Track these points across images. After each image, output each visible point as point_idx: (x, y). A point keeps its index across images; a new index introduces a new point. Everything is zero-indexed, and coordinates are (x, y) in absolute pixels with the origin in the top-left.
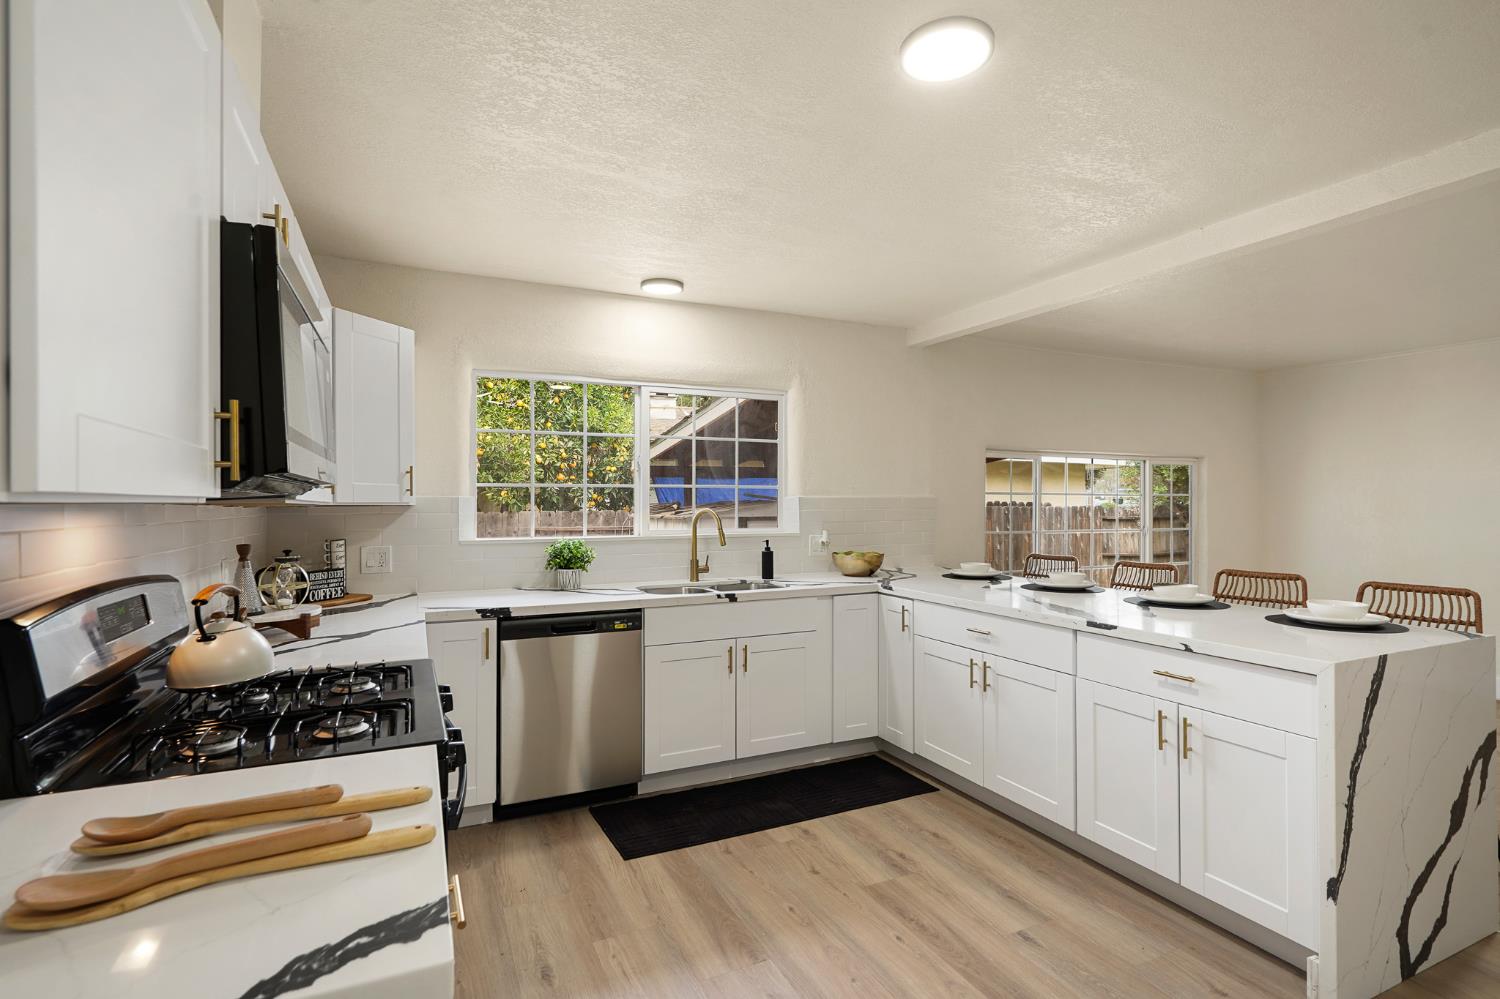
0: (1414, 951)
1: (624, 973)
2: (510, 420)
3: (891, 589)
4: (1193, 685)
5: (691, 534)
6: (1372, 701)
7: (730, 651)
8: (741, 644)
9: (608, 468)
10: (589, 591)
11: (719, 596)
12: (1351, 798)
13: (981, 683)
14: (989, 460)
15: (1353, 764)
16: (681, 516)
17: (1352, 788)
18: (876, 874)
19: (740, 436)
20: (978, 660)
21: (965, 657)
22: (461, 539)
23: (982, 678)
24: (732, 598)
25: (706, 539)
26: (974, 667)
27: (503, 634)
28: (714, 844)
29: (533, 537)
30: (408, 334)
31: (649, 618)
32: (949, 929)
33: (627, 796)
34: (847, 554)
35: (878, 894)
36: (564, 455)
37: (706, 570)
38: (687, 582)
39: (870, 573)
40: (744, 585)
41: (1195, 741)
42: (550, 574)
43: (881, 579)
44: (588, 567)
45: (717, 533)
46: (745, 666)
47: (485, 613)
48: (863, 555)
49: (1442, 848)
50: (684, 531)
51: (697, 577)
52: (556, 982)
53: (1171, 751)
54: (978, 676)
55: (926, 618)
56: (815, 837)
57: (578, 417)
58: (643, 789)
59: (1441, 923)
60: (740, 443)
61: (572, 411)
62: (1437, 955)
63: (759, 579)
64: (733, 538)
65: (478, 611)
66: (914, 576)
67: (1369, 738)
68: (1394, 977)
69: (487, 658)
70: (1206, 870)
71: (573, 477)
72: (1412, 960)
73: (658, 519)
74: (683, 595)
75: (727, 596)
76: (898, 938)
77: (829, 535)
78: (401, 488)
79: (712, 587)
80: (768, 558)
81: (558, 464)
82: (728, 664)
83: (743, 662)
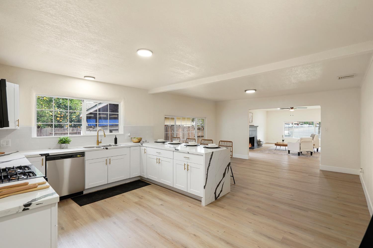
0: (217, 196)
1: (81, 225)
2: (41, 103)
3: (142, 145)
4: (189, 159)
5: (97, 134)
6: (211, 159)
7: (106, 160)
8: (109, 158)
9: (73, 116)
10: (70, 149)
11: (104, 148)
12: (207, 174)
13: (158, 162)
14: (165, 118)
15: (208, 168)
16: (94, 129)
17: (208, 172)
18: (136, 200)
19: (109, 112)
20: (158, 158)
21: (156, 157)
22: (32, 137)
23: (159, 161)
24: (107, 149)
25: (101, 136)
26: (157, 159)
27: (46, 160)
28: (102, 200)
29: (53, 136)
30: (17, 86)
31: (86, 154)
32: (149, 206)
33: (81, 195)
34: (134, 138)
35: (136, 203)
36: (59, 113)
37: (101, 143)
38: (96, 145)
39: (139, 142)
40: (110, 145)
41: (189, 168)
42: (59, 145)
43: (141, 143)
44: (70, 143)
45: (103, 134)
46: (110, 163)
47: (42, 155)
48: (138, 138)
49: (222, 180)
50: (95, 133)
51: (99, 144)
52: (65, 229)
53: (186, 170)
54: (158, 161)
55: (149, 151)
56: (125, 196)
57: (64, 102)
58: (85, 193)
59: (221, 191)
60: (109, 114)
61: (62, 101)
62: (221, 196)
63: (114, 144)
64: (107, 135)
65: (40, 154)
66: (148, 142)
67: (210, 164)
68: (214, 200)
69: (43, 165)
70: (190, 189)
71: (62, 119)
72: (217, 197)
73: (88, 130)
74: (95, 148)
75: (106, 148)
76: (139, 209)
77: (130, 134)
78: (15, 125)
79: (102, 146)
80: (116, 140)
81: (57, 115)
82: (106, 163)
83: (109, 162)
